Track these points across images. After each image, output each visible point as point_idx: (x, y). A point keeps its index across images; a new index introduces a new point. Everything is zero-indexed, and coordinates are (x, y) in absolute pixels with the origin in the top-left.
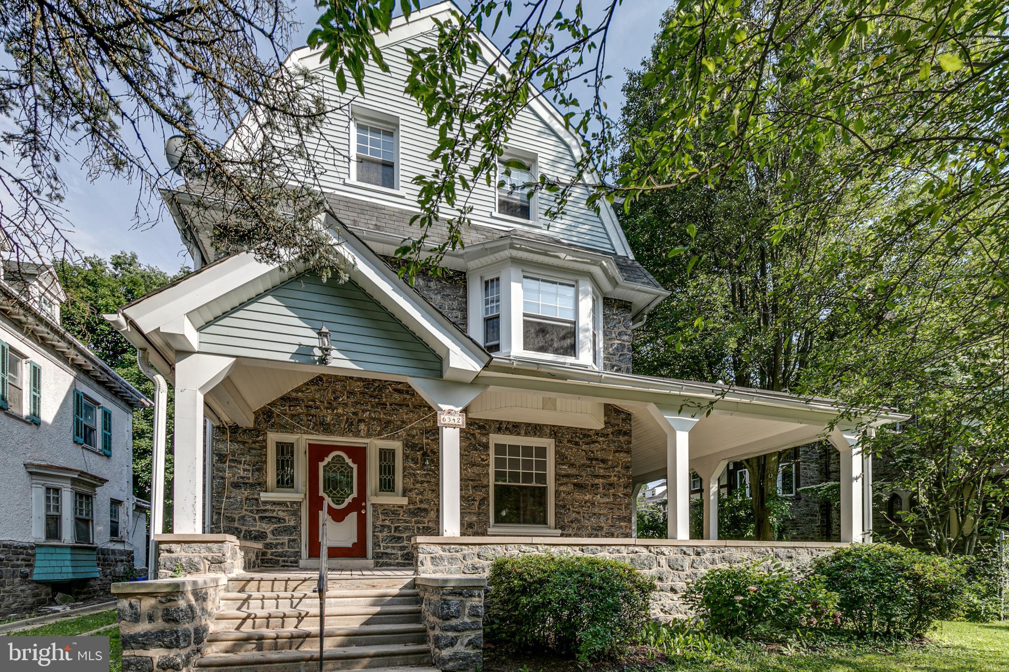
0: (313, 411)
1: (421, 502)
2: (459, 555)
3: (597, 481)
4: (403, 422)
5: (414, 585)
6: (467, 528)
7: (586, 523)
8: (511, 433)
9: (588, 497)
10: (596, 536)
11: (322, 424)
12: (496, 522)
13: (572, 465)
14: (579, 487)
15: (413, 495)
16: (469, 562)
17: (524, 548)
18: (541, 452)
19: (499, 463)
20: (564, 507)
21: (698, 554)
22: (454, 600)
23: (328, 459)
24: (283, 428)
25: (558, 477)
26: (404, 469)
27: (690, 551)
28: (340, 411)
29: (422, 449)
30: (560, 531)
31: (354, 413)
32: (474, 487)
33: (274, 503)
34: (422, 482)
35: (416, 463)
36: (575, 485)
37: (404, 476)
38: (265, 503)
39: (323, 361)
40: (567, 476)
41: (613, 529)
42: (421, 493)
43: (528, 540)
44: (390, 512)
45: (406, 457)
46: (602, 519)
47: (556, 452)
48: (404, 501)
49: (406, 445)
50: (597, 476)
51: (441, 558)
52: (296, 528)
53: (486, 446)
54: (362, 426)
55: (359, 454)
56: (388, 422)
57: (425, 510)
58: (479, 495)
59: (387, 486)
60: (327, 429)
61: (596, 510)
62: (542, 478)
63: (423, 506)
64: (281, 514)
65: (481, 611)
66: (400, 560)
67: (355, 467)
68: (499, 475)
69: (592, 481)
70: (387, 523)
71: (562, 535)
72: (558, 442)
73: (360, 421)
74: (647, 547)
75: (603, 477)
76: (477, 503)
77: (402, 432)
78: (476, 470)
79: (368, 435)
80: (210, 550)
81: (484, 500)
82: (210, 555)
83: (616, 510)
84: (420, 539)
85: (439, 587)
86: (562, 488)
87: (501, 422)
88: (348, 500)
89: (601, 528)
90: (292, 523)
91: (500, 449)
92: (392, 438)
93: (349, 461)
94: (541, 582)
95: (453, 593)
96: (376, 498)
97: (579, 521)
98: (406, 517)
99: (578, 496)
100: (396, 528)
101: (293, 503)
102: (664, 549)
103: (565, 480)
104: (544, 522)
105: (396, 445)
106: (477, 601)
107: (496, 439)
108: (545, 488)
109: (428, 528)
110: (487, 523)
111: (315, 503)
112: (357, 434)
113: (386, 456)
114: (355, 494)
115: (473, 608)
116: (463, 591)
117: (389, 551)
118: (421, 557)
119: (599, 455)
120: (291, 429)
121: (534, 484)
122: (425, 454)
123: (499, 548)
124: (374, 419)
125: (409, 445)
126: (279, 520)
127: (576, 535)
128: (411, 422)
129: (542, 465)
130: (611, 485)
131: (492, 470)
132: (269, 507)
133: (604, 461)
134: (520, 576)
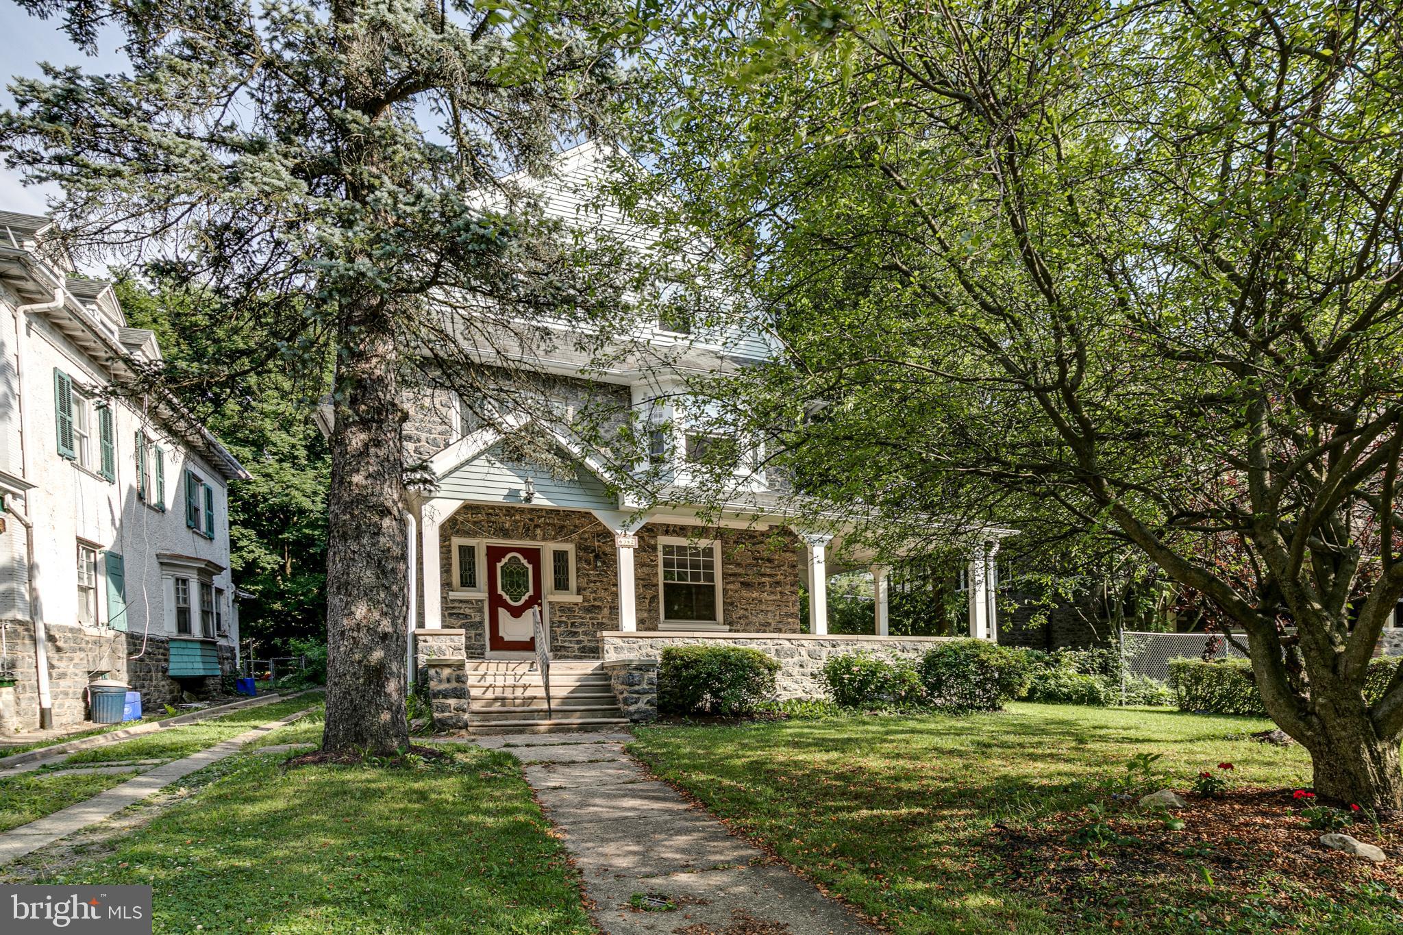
0: (493, 518)
1: (595, 599)
2: (635, 646)
3: (763, 580)
4: (576, 526)
5: (602, 667)
6: (641, 623)
7: (754, 619)
8: (678, 535)
9: (755, 595)
10: (765, 631)
11: (501, 529)
12: (666, 617)
13: (738, 565)
14: (747, 585)
15: (587, 593)
16: (644, 651)
17: (687, 641)
18: (709, 552)
19: (668, 564)
20: (732, 604)
21: (834, 646)
22: (636, 673)
23: (505, 560)
24: (467, 534)
25: (725, 576)
26: (578, 569)
27: (827, 644)
28: (518, 517)
29: (594, 551)
30: (728, 627)
31: (531, 520)
32: (644, 586)
33: (461, 601)
34: (595, 582)
35: (589, 564)
36: (742, 583)
37: (578, 577)
38: (453, 601)
39: (528, 500)
40: (734, 575)
41: (781, 625)
42: (595, 592)
43: (690, 634)
44: (565, 609)
45: (579, 559)
46: (770, 615)
47: (723, 553)
48: (579, 599)
49: (579, 548)
50: (763, 575)
51: (622, 648)
52: (481, 623)
53: (654, 548)
54: (538, 531)
55: (534, 556)
56: (562, 527)
57: (599, 607)
58: (649, 593)
59: (561, 584)
60: (506, 534)
61: (764, 607)
62: (710, 577)
63: (597, 603)
64: (468, 611)
65: (655, 681)
66: (576, 653)
67: (530, 567)
68: (668, 575)
69: (757, 580)
70: (564, 619)
71: (730, 631)
72: (725, 542)
73: (536, 526)
74: (789, 640)
75: (770, 576)
76: (647, 601)
77: (574, 536)
78: (646, 570)
79: (544, 539)
80: (452, 640)
81: (654, 598)
82: (453, 644)
83: (783, 607)
84: (605, 633)
85: (626, 665)
86: (730, 587)
87: (668, 526)
88: (525, 598)
89: (770, 624)
90: (478, 619)
91: (668, 550)
92: (566, 541)
93: (524, 562)
94: (696, 661)
95: (636, 669)
96: (551, 596)
97: (747, 617)
98: (581, 614)
99: (745, 593)
100: (573, 624)
101: (477, 601)
102: (803, 642)
103: (732, 579)
104: (711, 617)
105: (570, 548)
106: (653, 675)
107: (663, 540)
108: (713, 587)
109: (602, 624)
110: (657, 619)
111: (496, 602)
112: (534, 538)
113: (560, 557)
114: (531, 592)
115: (649, 679)
116: (644, 667)
117: (566, 644)
118: (606, 647)
119: (766, 554)
120: (474, 534)
121: (702, 582)
122: (597, 557)
123: (667, 641)
124: (549, 524)
125: (582, 548)
126: (466, 616)
127: (744, 631)
128: (583, 526)
129: (709, 565)
130: (778, 583)
131: (661, 570)
132: (456, 605)
133: (769, 560)
134: (682, 658)
